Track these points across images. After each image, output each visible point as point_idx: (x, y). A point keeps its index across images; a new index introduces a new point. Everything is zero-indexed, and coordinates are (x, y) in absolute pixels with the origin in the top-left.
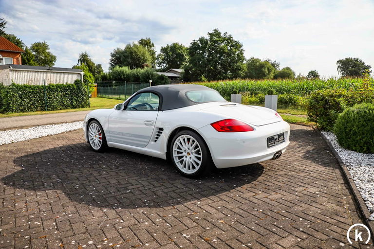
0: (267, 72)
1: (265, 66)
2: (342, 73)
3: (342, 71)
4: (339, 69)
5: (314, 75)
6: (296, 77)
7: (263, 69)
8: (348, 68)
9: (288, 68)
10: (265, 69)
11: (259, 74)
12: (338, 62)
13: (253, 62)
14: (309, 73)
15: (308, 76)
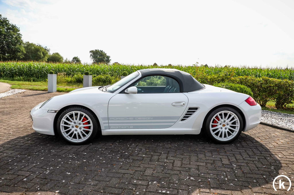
0: (42, 55)
1: (40, 50)
2: (94, 60)
3: (93, 58)
4: (91, 56)
5: (76, 60)
6: (64, 61)
7: (39, 53)
8: (97, 56)
9: (57, 54)
10: (40, 53)
11: (35, 56)
12: (90, 52)
13: (29, 46)
14: (74, 58)
15: (73, 60)
